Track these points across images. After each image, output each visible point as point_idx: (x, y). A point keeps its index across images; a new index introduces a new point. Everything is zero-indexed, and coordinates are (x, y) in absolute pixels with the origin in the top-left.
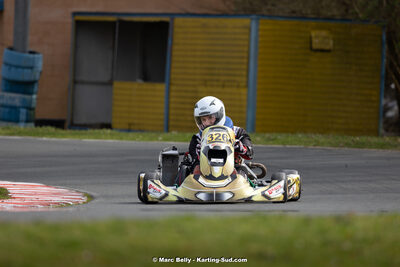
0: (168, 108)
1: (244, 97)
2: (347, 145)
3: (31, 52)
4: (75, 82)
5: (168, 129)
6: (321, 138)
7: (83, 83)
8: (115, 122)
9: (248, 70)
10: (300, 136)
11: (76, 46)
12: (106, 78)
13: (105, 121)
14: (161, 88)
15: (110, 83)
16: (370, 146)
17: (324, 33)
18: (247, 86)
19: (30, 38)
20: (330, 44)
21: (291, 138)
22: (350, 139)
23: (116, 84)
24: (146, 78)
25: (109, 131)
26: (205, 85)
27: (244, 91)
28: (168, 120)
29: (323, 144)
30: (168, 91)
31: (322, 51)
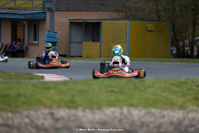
0: (101, 51)
1: (125, 47)
2: (158, 61)
3: (55, 33)
4: (70, 42)
5: (100, 57)
6: (149, 59)
7: (72, 42)
8: (83, 55)
9: (126, 38)
10: (143, 59)
11: (70, 30)
12: (80, 41)
13: (80, 55)
14: (98, 44)
15: (81, 43)
16: (165, 61)
17: (152, 25)
18: (126, 43)
19: (55, 28)
20: (153, 29)
21: (140, 59)
22: (158, 59)
23: (84, 43)
24: (93, 41)
25: (80, 58)
26: (113, 43)
27: (125, 44)
28: (101, 54)
29: (150, 61)
30: (101, 45)
31: (151, 31)
